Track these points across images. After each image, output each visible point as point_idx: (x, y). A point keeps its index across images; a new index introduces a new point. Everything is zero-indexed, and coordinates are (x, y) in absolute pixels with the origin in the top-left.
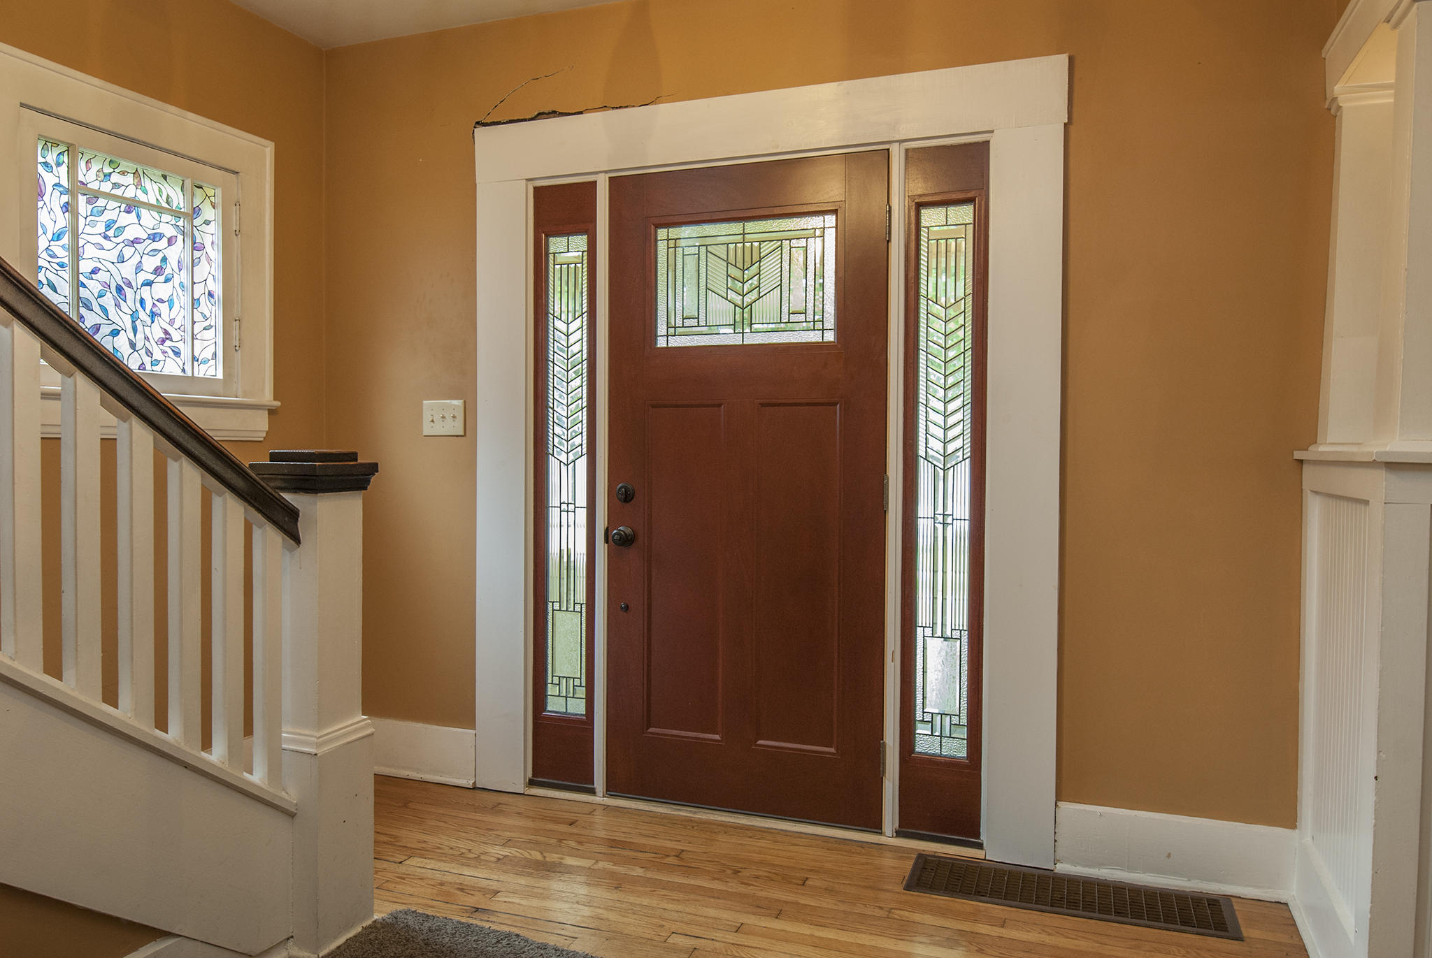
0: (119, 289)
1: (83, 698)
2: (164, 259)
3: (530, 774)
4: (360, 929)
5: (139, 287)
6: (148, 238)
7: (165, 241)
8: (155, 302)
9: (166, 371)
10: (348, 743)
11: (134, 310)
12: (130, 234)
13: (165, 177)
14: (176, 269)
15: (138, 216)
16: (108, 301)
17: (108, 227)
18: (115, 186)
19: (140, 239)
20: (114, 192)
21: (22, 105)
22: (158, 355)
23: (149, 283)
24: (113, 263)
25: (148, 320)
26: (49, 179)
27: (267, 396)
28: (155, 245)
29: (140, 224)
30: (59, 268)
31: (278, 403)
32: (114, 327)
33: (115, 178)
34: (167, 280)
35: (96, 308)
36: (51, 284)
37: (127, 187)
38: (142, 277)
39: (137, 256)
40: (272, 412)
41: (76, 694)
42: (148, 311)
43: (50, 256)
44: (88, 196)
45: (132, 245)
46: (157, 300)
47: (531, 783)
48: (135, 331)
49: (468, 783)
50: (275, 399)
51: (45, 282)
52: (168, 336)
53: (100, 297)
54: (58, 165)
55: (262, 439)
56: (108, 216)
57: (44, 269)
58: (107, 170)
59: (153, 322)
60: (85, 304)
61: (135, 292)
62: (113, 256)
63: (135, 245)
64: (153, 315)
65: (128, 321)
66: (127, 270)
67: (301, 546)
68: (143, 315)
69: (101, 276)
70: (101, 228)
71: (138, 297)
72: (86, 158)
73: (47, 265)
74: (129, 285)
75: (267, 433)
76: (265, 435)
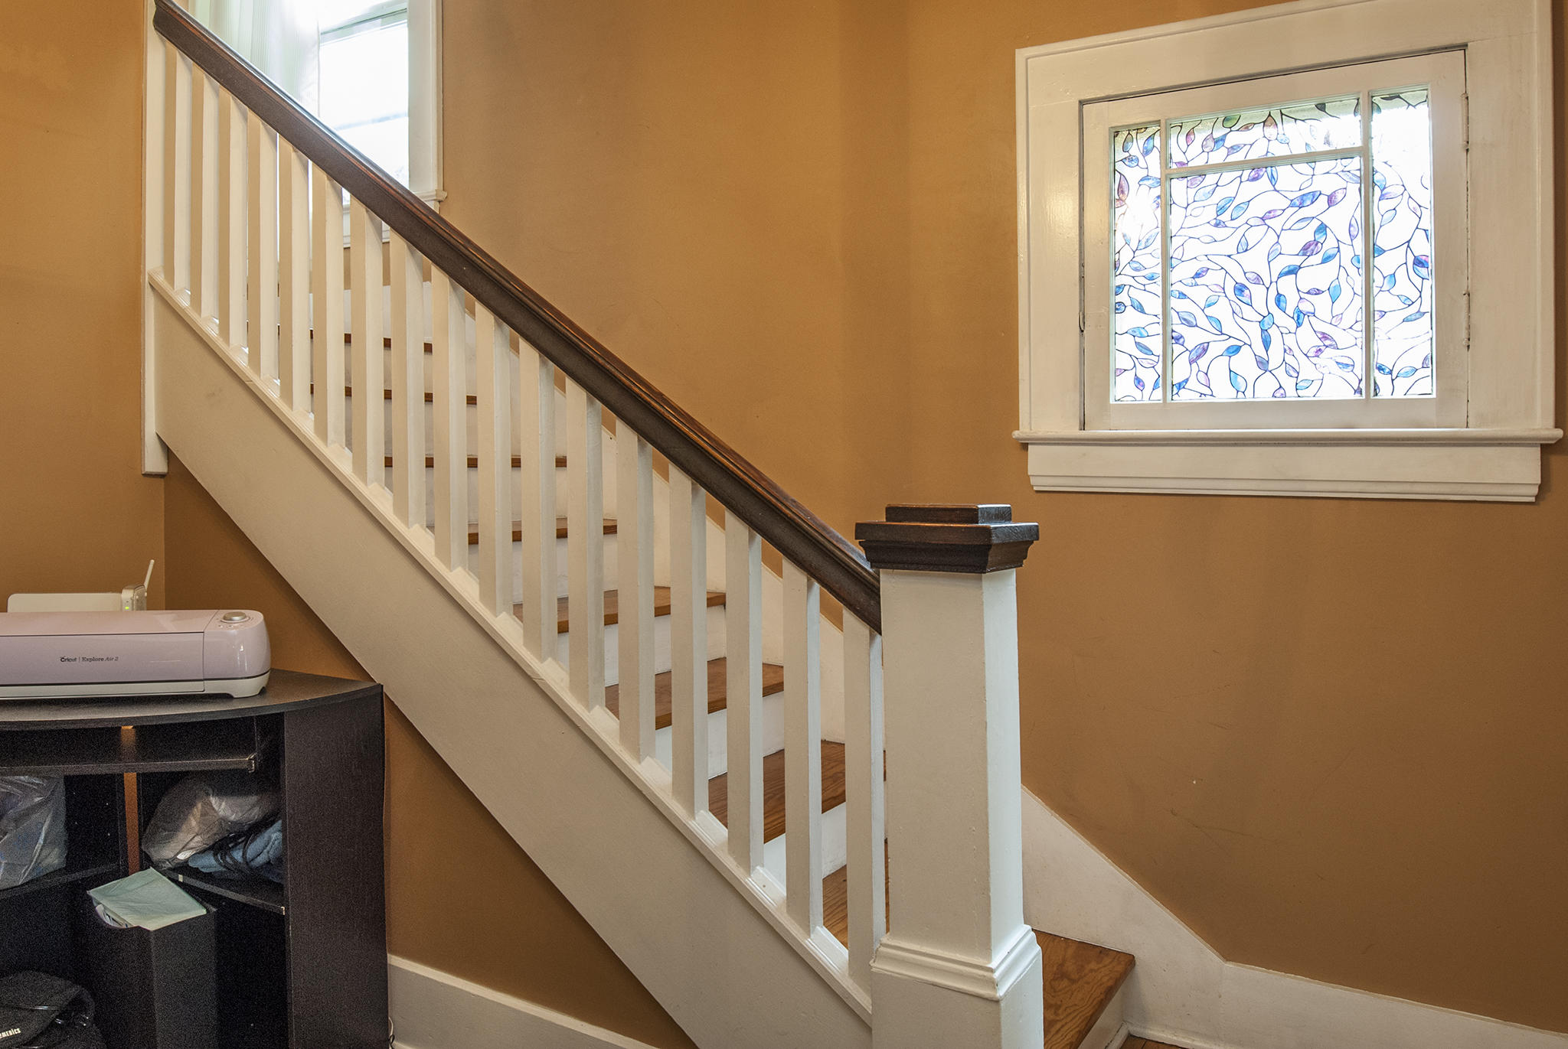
0: (1240, 289)
2: (1323, 228)
5: (1274, 279)
6: (1292, 205)
7: (1323, 200)
8: (1303, 295)
9: (1325, 395)
11: (1265, 313)
12: (1257, 209)
13: (1321, 107)
14: (1346, 238)
15: (1273, 179)
16: (1222, 310)
17: (1221, 210)
18: (1233, 149)
19: (1275, 210)
20: (1233, 158)
21: (1083, 103)
22: (1307, 371)
23: (1293, 271)
24: (1229, 256)
25: (1292, 325)
26: (1133, 174)
28: (1305, 212)
29: (1275, 190)
30: (1146, 282)
31: (1559, 433)
32: (1232, 342)
33: (1233, 138)
34: (1325, 260)
35: (1202, 321)
36: (1136, 304)
37: (1251, 145)
38: (1280, 264)
39: (1271, 234)
42: (1290, 310)
43: (1136, 270)
44: (1189, 178)
45: (1261, 222)
46: (1308, 293)
48: (1267, 344)
50: (1555, 425)
51: (1128, 302)
52: (1327, 342)
53: (1209, 306)
54: (1146, 152)
55: (1533, 499)
56: (1221, 194)
57: (1127, 288)
58: (1218, 134)
59: (1299, 325)
60: (1185, 320)
61: (1268, 289)
62: (1230, 247)
63: (1267, 221)
64: (1299, 317)
65: (1255, 332)
66: (1255, 262)
68: (1283, 320)
69: (1213, 278)
70: (1210, 213)
71: (1273, 294)
72: (1185, 131)
73: (1131, 282)
74: (1258, 280)
75: (1540, 487)
76: (1535, 491)
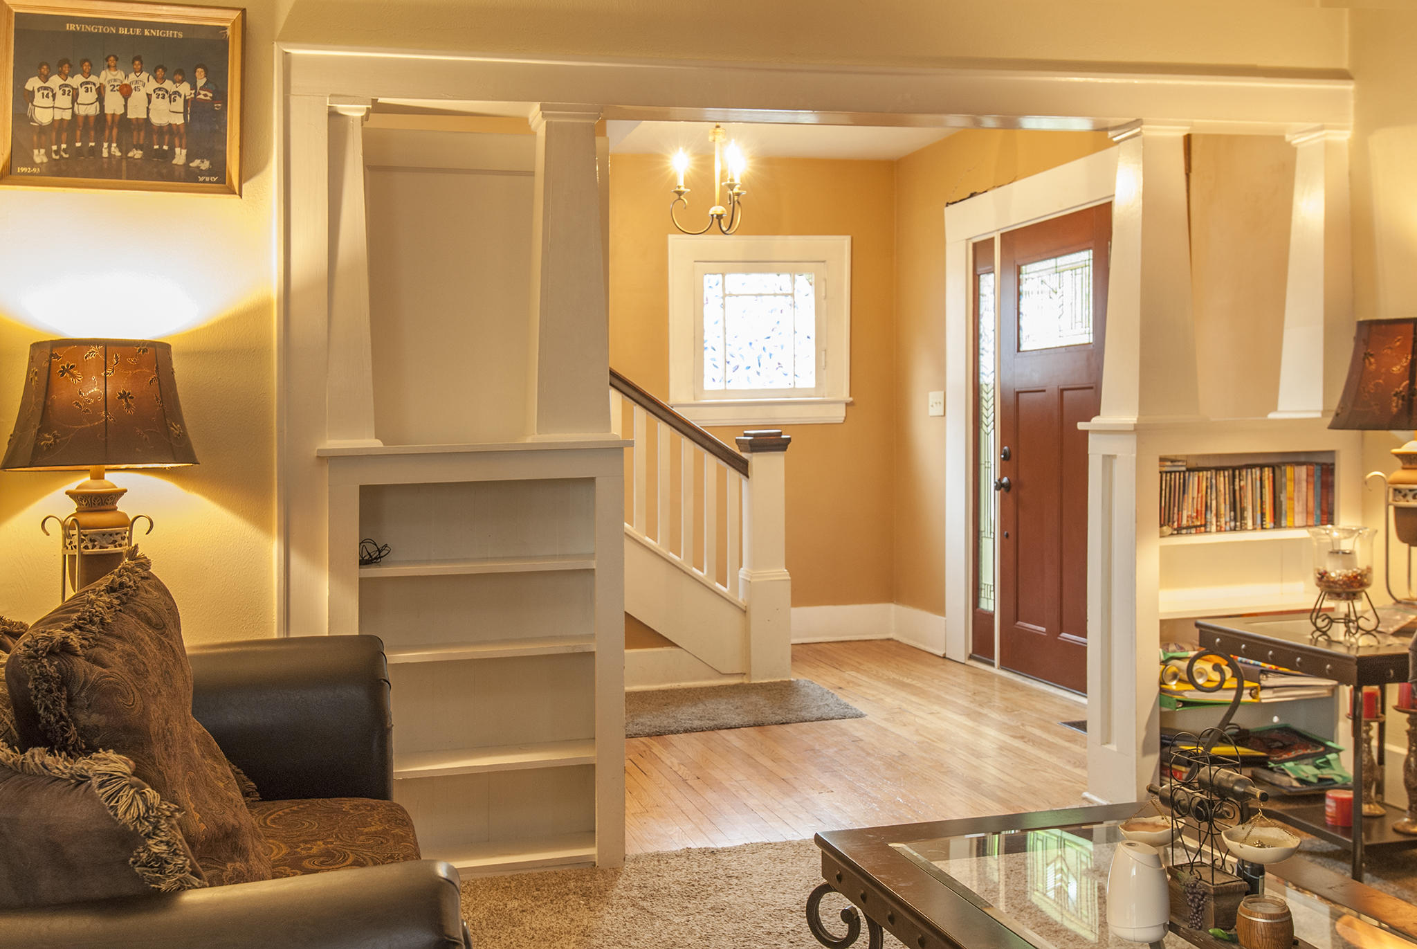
1: (637, 533)
3: (970, 651)
4: (779, 680)
10: (771, 581)
21: (695, 261)
27: (845, 396)
31: (851, 399)
36: (713, 347)
40: (847, 404)
41: (635, 532)
47: (971, 657)
49: (941, 653)
50: (850, 396)
51: (710, 347)
55: (843, 422)
67: (750, 479)
76: (844, 419)
